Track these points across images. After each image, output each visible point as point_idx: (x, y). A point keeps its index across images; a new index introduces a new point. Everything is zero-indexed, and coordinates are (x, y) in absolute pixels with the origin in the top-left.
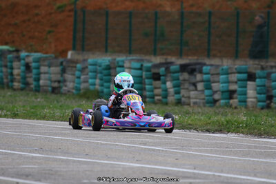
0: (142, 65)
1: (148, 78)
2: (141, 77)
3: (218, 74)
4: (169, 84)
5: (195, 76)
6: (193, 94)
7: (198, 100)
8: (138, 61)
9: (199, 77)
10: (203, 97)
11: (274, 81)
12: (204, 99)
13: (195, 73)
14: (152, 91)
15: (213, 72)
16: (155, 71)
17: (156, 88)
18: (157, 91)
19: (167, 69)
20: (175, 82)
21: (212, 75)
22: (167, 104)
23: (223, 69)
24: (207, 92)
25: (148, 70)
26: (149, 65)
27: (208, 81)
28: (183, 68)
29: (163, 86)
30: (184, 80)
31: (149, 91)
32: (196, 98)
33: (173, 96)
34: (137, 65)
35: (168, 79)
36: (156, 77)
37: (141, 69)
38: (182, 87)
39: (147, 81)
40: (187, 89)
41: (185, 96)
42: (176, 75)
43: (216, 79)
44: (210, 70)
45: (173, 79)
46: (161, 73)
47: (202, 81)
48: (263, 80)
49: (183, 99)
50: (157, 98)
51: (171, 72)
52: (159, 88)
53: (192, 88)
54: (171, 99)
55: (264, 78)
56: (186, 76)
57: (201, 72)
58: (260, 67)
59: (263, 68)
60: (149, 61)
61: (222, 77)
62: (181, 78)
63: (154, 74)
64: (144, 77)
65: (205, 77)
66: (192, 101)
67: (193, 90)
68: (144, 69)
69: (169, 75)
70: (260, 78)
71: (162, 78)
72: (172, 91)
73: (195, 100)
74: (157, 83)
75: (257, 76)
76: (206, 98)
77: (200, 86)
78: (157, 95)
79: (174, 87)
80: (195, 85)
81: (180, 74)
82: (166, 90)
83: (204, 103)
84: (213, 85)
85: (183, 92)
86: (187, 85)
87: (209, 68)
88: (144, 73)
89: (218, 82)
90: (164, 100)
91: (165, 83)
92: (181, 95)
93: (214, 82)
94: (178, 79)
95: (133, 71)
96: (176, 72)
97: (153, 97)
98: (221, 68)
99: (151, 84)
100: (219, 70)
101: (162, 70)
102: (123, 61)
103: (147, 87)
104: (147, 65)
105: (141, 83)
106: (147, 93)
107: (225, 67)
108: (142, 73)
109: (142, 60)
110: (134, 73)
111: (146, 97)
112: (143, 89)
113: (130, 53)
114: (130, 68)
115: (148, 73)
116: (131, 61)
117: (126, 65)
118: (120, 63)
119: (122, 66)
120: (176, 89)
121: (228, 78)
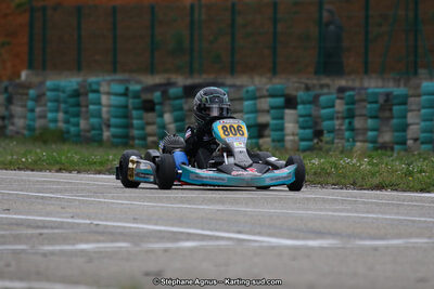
0: (127, 89)
1: (136, 109)
2: (126, 107)
3: (241, 99)
4: (168, 117)
8: (121, 82)
11: (324, 108)
14: (143, 129)
15: (232, 96)
16: (147, 96)
17: (148, 124)
18: (150, 129)
19: (164, 93)
20: (176, 113)
23: (247, 92)
25: (137, 95)
26: (137, 87)
28: (189, 91)
29: (158, 120)
31: (138, 129)
34: (119, 88)
35: (167, 108)
36: (149, 106)
37: (125, 94)
38: (187, 121)
39: (135, 113)
42: (177, 102)
43: (238, 107)
45: (172, 112)
46: (156, 101)
48: (308, 106)
50: (150, 139)
51: (169, 99)
52: (153, 124)
55: (310, 103)
58: (303, 86)
59: (307, 88)
60: (138, 82)
61: (246, 103)
62: (186, 107)
63: (145, 101)
64: (130, 106)
68: (130, 95)
69: (168, 102)
70: (303, 103)
71: (157, 107)
72: (172, 127)
74: (150, 116)
75: (299, 100)
78: (150, 135)
79: (176, 120)
81: (183, 101)
82: (163, 127)
88: (131, 101)
89: (241, 111)
91: (161, 116)
93: (235, 112)
94: (181, 109)
95: (113, 97)
96: (177, 98)
97: (144, 138)
98: (245, 90)
99: (140, 118)
100: (243, 93)
101: (157, 95)
102: (98, 84)
103: (135, 122)
104: (135, 87)
105: (127, 116)
106: (136, 133)
107: (251, 88)
108: (127, 101)
109: (128, 81)
110: (115, 100)
111: (133, 138)
112: (129, 126)
113: (115, 71)
114: (109, 94)
115: (137, 101)
116: (109, 83)
117: (104, 88)
118: (94, 87)
119: (97, 91)
120: (178, 124)
121: (255, 104)
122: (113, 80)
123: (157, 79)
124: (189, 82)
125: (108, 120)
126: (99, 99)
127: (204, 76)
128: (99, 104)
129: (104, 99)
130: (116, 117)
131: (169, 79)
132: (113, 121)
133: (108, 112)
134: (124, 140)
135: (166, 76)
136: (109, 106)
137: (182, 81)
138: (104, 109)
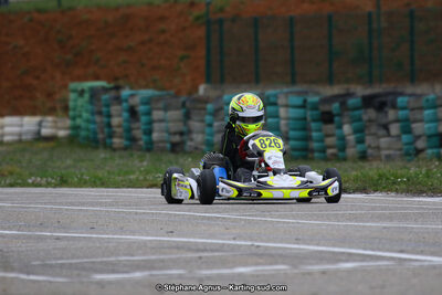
0: (305, 101)
1: (314, 121)
2: (305, 119)
3: (422, 108)
4: (347, 129)
5: (386, 113)
6: (384, 141)
7: (391, 152)
8: (299, 93)
9: (392, 114)
10: (399, 146)
12: (401, 150)
13: (386, 109)
14: (322, 141)
15: (412, 105)
16: (325, 108)
17: (328, 136)
18: (330, 141)
19: (343, 104)
20: (355, 124)
21: (413, 109)
22: (345, 159)
23: (427, 100)
24: (405, 138)
25: (315, 107)
26: (315, 99)
27: (407, 120)
28: (368, 102)
29: (337, 132)
30: (370, 121)
31: (318, 141)
32: (389, 149)
33: (354, 147)
34: (297, 100)
35: (345, 120)
36: (327, 118)
37: (303, 106)
38: (367, 132)
39: (313, 125)
40: (374, 134)
41: (373, 145)
42: (357, 113)
43: (418, 116)
44: (408, 102)
45: (351, 123)
46: (335, 112)
47: (397, 121)
49: (370, 151)
50: (330, 151)
51: (348, 110)
52: (332, 135)
53: (382, 132)
54: (351, 151)
56: (371, 113)
57: (394, 106)
60: (317, 93)
61: (427, 112)
62: (365, 117)
63: (324, 113)
64: (309, 118)
65: (402, 113)
66: (384, 153)
67: (384, 136)
68: (309, 106)
69: (346, 113)
71: (336, 119)
72: (351, 138)
73: (387, 152)
74: (329, 128)
76: (406, 147)
77: (395, 129)
78: (330, 147)
79: (355, 132)
80: (386, 127)
81: (361, 112)
82: (343, 138)
83: (402, 156)
84: (414, 125)
85: (369, 140)
86: (374, 129)
87: (405, 99)
88: (309, 113)
89: (421, 121)
90: (341, 154)
91: (340, 127)
92: (366, 144)
93: (415, 121)
94: (360, 120)
95: (291, 110)
96: (357, 109)
97: (323, 151)
98: (425, 98)
99: (320, 130)
100: (423, 102)
101: (335, 107)
102: (276, 96)
103: (314, 134)
104: (313, 99)
105: (305, 128)
106: (315, 145)
107: (432, 96)
108: (305, 113)
109: (306, 93)
110: (294, 113)
111: (312, 151)
112: (308, 139)
113: (293, 82)
114: (287, 106)
115: (315, 112)
116: (287, 94)
117: (281, 101)
118: (272, 100)
119: (275, 104)
120: (358, 135)
121: (435, 113)
122: (291, 93)
123: (336, 90)
124: (369, 91)
125: (287, 133)
126: (277, 111)
127: (384, 86)
128: (277, 116)
129: (282, 112)
130: (294, 129)
131: (348, 89)
132: (292, 133)
133: (287, 125)
134: (304, 153)
135: (346, 86)
136: (288, 119)
137: (361, 91)
138: (283, 122)
